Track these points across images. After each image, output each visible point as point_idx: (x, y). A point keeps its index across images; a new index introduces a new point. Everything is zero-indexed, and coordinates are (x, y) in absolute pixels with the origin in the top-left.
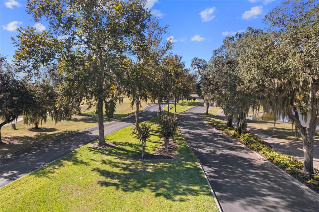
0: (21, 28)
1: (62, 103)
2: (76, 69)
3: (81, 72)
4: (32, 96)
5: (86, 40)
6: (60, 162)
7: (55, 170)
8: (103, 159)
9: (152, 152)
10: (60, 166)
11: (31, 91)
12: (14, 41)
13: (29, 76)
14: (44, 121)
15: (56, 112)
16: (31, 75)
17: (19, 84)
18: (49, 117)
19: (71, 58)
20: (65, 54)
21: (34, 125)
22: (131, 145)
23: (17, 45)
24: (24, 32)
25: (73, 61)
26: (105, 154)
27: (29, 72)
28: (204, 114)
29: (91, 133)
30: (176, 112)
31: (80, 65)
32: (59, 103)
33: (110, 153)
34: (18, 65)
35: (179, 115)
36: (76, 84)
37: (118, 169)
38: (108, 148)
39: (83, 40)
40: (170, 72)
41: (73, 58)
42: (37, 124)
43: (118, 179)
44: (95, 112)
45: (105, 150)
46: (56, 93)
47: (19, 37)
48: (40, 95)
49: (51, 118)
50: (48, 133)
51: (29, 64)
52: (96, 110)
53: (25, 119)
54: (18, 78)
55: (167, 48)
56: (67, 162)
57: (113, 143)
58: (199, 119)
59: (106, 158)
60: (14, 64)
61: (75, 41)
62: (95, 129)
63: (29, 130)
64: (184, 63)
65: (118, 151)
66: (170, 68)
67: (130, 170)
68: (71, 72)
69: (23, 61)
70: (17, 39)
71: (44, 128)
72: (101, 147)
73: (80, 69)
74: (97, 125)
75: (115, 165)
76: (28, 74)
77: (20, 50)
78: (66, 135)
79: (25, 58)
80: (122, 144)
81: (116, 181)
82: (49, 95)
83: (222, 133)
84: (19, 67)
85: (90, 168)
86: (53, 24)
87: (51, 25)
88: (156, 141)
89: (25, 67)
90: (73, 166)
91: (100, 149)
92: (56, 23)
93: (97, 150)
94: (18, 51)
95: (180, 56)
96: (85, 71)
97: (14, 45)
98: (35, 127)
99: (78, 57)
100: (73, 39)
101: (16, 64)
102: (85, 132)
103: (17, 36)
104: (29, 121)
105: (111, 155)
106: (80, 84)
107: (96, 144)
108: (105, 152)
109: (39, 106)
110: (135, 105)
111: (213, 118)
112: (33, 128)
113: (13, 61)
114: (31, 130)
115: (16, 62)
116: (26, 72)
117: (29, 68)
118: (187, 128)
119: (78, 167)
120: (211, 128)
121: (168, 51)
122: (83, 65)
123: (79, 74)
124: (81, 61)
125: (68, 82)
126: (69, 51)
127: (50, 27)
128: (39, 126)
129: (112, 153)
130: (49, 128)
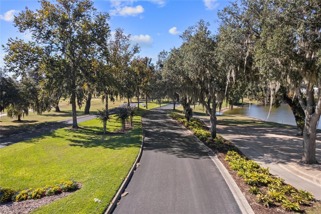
0: (11, 38)
1: (43, 96)
2: (54, 70)
3: (58, 72)
4: (18, 90)
5: (61, 48)
6: (42, 136)
7: (39, 140)
8: (75, 135)
9: (112, 131)
10: (43, 138)
11: (17, 87)
12: (4, 48)
13: (17, 74)
14: (26, 114)
15: (38, 105)
16: (18, 74)
17: (8, 81)
18: (30, 110)
19: (51, 62)
20: (46, 59)
21: (17, 118)
22: (98, 128)
23: (6, 51)
24: (14, 42)
25: (52, 63)
26: (77, 133)
27: (17, 71)
28: (172, 110)
29: (67, 123)
30: (147, 108)
31: (57, 67)
32: (41, 96)
33: (81, 132)
34: (9, 66)
35: (149, 110)
36: (54, 80)
37: (84, 139)
38: (79, 129)
39: (59, 48)
40: (136, 72)
41: (52, 61)
42: (19, 117)
43: (83, 143)
44: (69, 102)
45: (77, 131)
46: (38, 89)
47: (8, 45)
48: (24, 90)
49: (33, 111)
50: (30, 123)
51: (17, 65)
52: (70, 101)
53: (9, 113)
54: (7, 76)
55: (135, 52)
56: (48, 137)
57: (84, 127)
58: (164, 113)
59: (76, 134)
60: (6, 66)
61: (53, 49)
62: (70, 120)
63: (12, 122)
64: (153, 65)
65: (86, 131)
66: (136, 69)
67: (93, 140)
68: (50, 72)
69: (13, 63)
70: (6, 46)
71: (26, 121)
72: (74, 129)
73: (57, 69)
74: (72, 118)
75: (83, 138)
76: (15, 73)
77: (9, 54)
78: (46, 124)
79: (14, 61)
80: (91, 127)
81: (82, 144)
82: (31, 90)
83: (175, 121)
84: (10, 68)
85: (64, 139)
86: (35, 35)
87: (34, 36)
88: (119, 126)
89: (14, 68)
90: (52, 138)
91: (73, 130)
92: (37, 34)
93: (71, 131)
94: (8, 56)
95: (149, 58)
96: (61, 71)
97: (5, 51)
98: (17, 119)
99: (55, 61)
100: (52, 47)
101: (7, 66)
102: (63, 122)
103: (7, 44)
104: (13, 114)
105: (80, 133)
106: (57, 81)
107: (71, 128)
108: (77, 132)
109: (23, 99)
110: (105, 100)
111: (177, 112)
112: (16, 121)
113: (5, 63)
114: (15, 122)
115: (7, 64)
116: (14, 72)
117: (17, 68)
118: (150, 119)
119: (56, 139)
120: (170, 118)
121: (136, 55)
122: (60, 67)
123: (56, 73)
124: (58, 64)
125: (48, 80)
126: (48, 56)
127: (32, 37)
128: (22, 119)
129: (82, 132)
130: (31, 120)
